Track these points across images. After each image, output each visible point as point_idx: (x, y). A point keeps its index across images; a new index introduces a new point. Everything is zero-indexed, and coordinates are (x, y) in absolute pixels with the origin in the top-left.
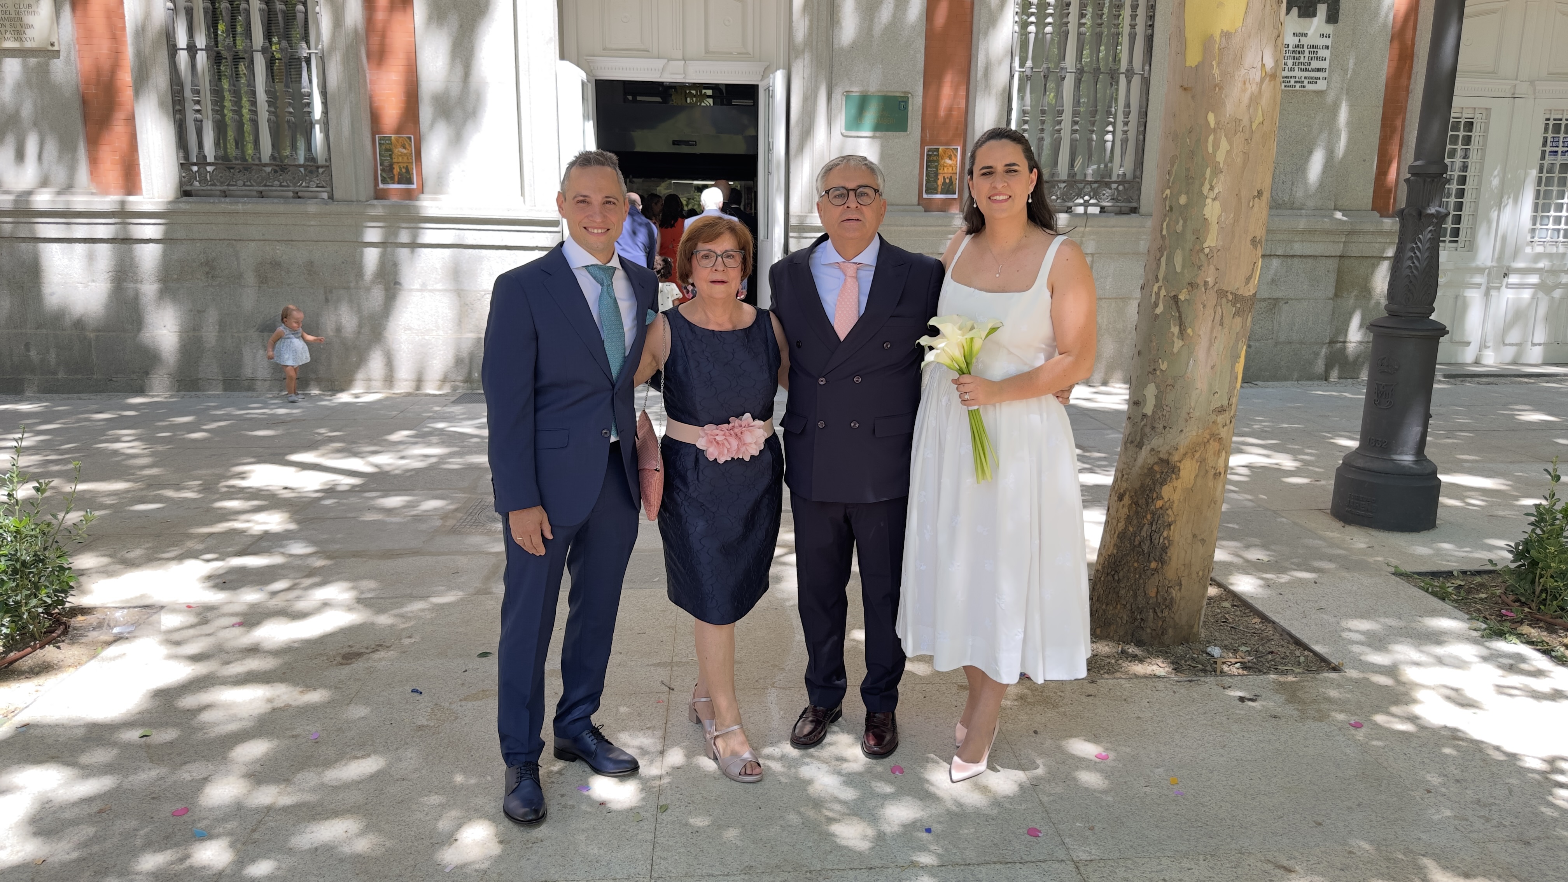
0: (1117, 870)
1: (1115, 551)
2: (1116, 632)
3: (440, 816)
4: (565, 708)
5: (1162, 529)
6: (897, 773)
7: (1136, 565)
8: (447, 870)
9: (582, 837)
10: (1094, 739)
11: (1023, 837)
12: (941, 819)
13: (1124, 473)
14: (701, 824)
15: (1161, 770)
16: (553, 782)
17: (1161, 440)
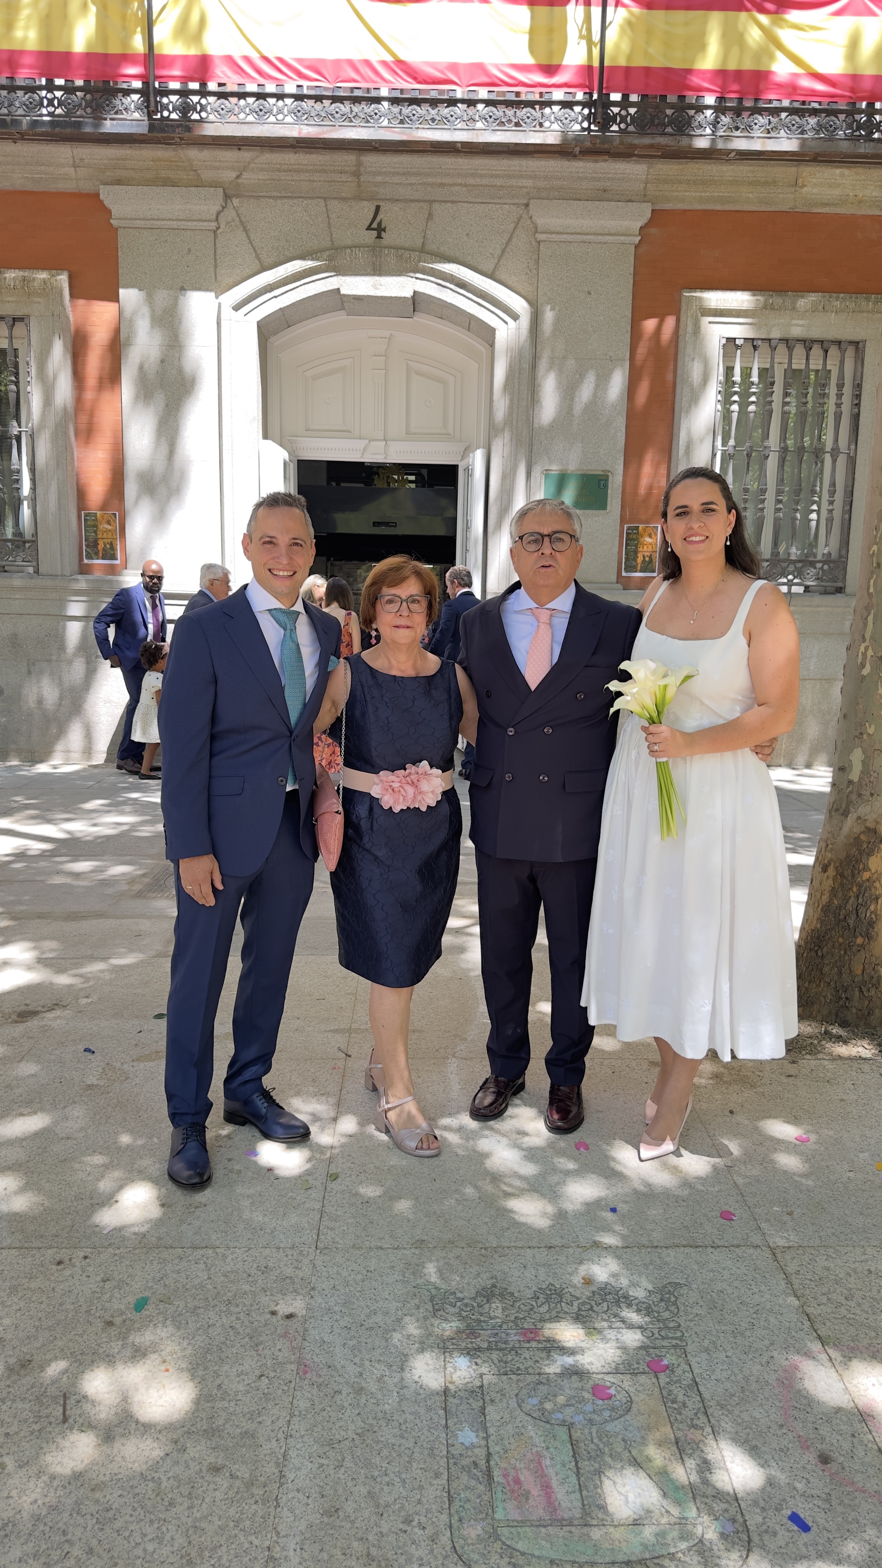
0: (817, 1259)
1: (819, 926)
2: (819, 1011)
3: (103, 1177)
4: (235, 1069)
5: (868, 903)
6: (582, 1149)
7: (841, 940)
8: (105, 1232)
9: (246, 1203)
10: (794, 1120)
11: (716, 1220)
12: (628, 1199)
13: (829, 842)
14: (372, 1195)
15: (866, 1155)
16: (221, 1146)
17: (868, 809)
